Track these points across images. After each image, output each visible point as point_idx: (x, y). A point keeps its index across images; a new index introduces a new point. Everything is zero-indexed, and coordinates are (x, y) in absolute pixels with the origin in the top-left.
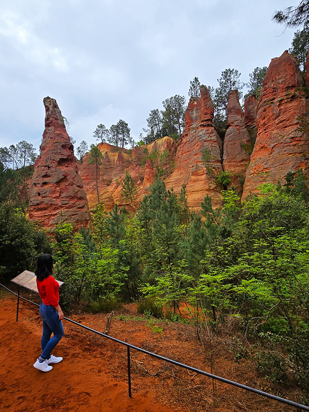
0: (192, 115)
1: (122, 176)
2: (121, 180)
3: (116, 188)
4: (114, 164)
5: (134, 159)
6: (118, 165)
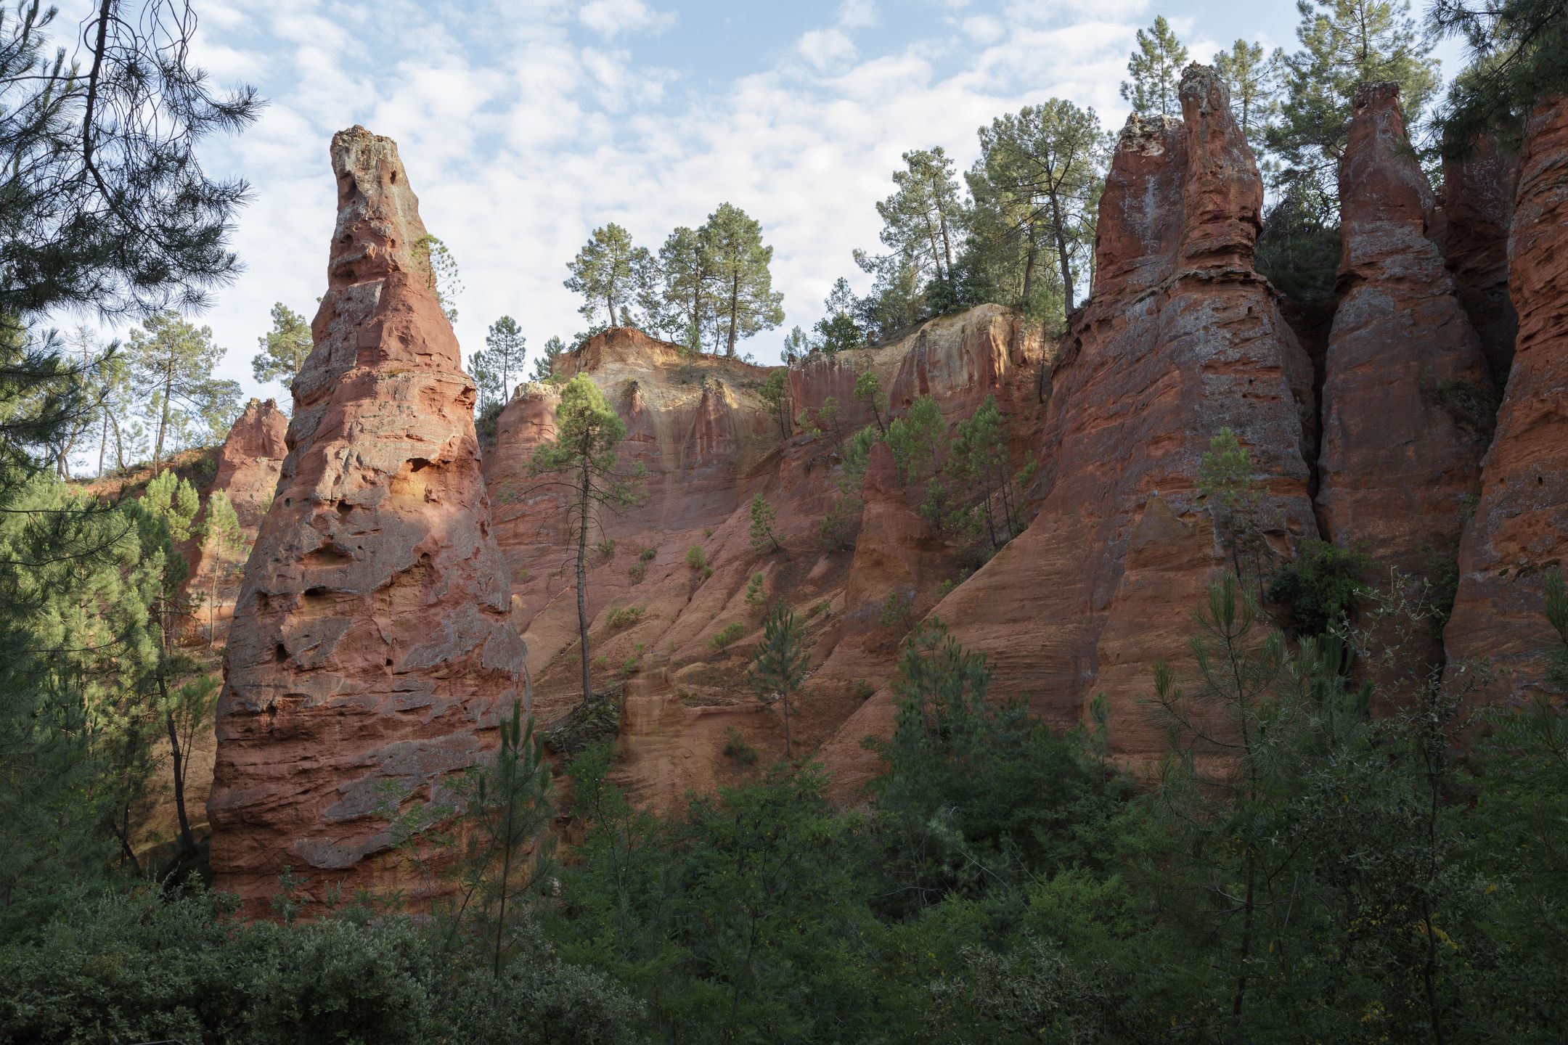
0: (1137, 216)
1: (721, 527)
2: (717, 552)
3: (686, 598)
4: (676, 453)
5: (796, 430)
6: (699, 457)
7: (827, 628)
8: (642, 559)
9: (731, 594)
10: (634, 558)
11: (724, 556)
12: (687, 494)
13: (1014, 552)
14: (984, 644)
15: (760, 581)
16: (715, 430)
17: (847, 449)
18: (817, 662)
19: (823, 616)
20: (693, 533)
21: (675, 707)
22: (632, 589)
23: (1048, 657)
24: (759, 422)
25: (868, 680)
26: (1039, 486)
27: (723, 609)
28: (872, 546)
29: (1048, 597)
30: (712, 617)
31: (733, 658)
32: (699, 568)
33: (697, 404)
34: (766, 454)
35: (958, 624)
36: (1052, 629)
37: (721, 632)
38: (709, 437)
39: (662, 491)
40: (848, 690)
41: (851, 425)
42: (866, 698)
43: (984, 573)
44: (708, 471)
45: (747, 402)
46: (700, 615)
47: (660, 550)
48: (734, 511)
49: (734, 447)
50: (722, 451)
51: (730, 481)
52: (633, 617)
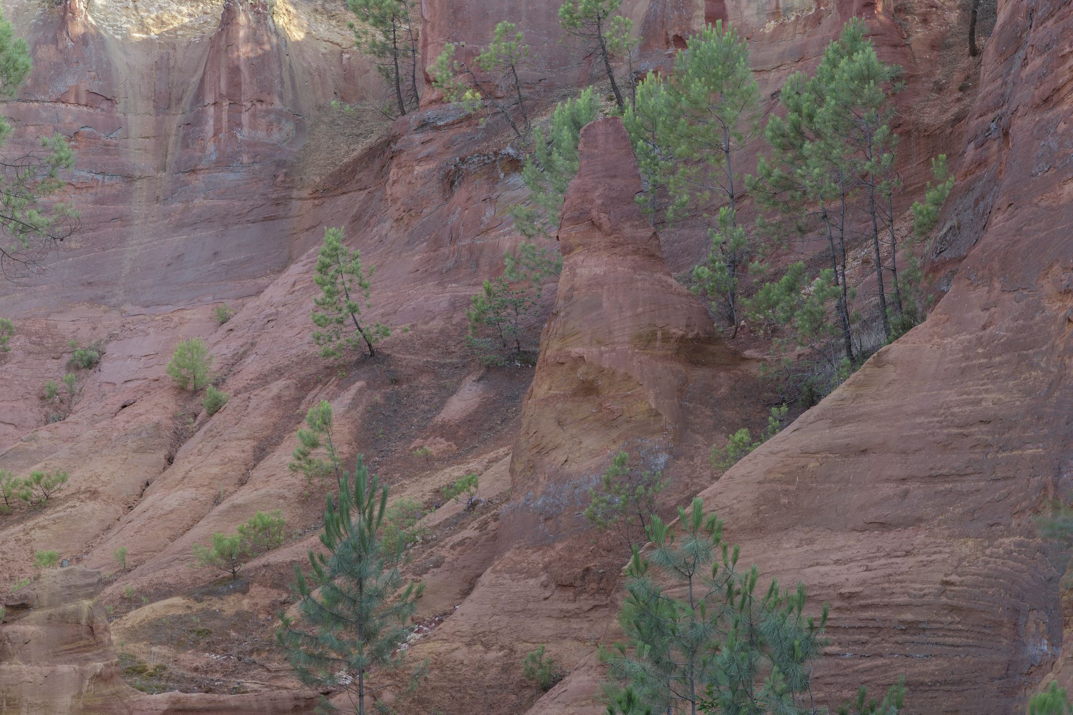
1: (252, 303)
2: (239, 357)
3: (161, 455)
4: (160, 136)
5: (427, 94)
6: (211, 147)
7: (470, 532)
8: (73, 366)
9: (261, 452)
10: (52, 364)
11: (252, 367)
12: (180, 226)
13: (891, 373)
14: (812, 576)
15: (326, 422)
16: (248, 90)
17: (537, 137)
18: (441, 606)
19: (462, 506)
20: (188, 314)
21: (108, 690)
22: (43, 433)
23: (952, 609)
24: (348, 75)
25: (553, 649)
26: (956, 229)
27: (242, 482)
28: (577, 350)
29: (961, 475)
30: (217, 501)
31: (255, 590)
32: (197, 392)
33: (211, 28)
34: (360, 147)
35: (757, 530)
36: (966, 547)
37: (232, 534)
38: (235, 103)
39: (123, 219)
40: (505, 669)
41: (550, 87)
42: (545, 689)
43: (820, 418)
44: (230, 178)
45: (323, 29)
46: (188, 493)
47: (112, 348)
48: (282, 268)
49: (288, 127)
50: (261, 134)
51: (277, 203)
52: (37, 492)
